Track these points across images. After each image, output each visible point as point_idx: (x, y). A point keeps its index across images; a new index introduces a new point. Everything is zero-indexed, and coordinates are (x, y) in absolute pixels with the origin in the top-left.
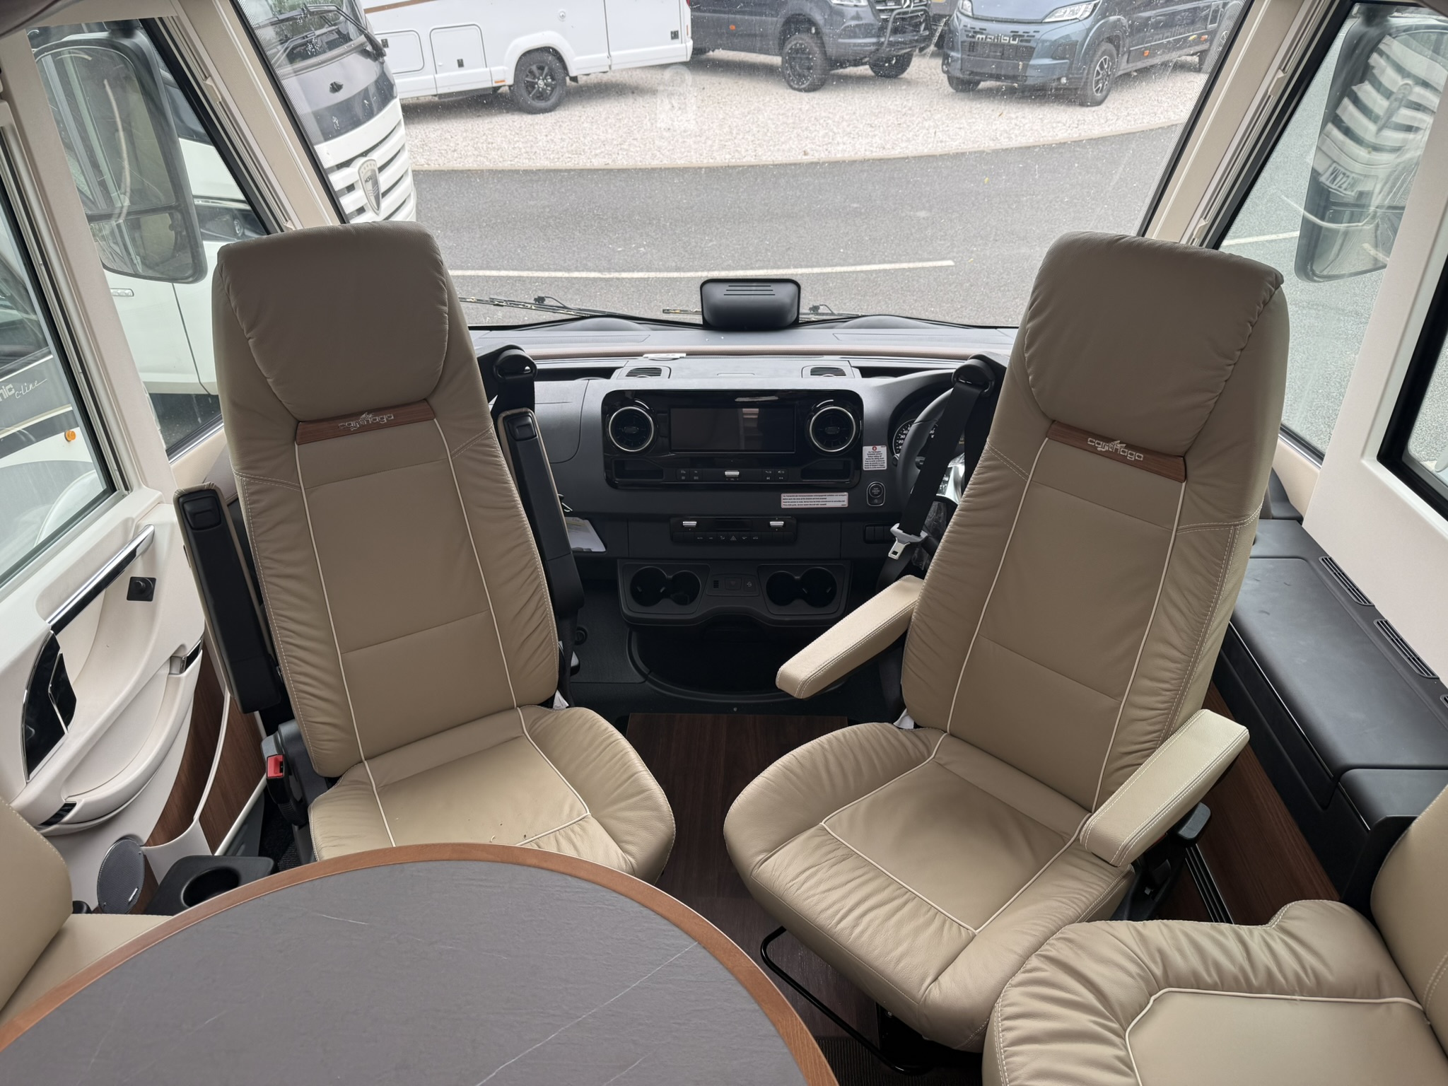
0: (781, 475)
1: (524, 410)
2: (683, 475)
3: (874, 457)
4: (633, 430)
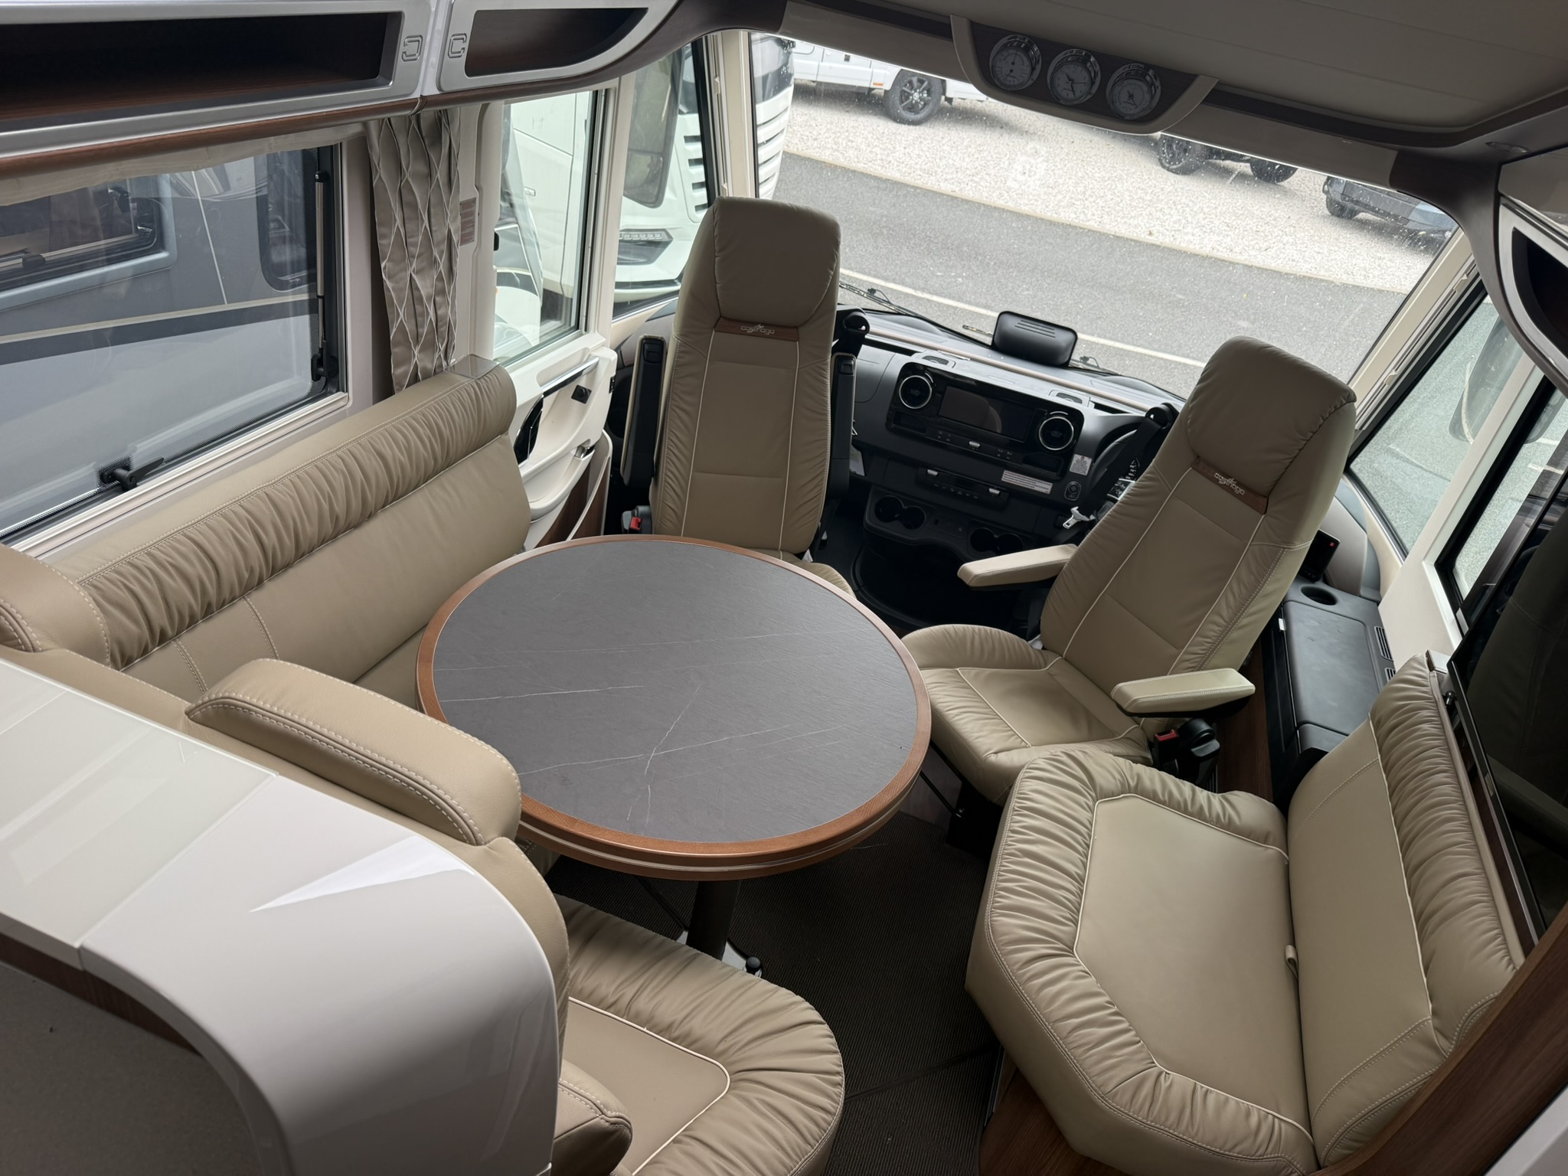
0: (1009, 456)
1: (851, 355)
2: (940, 435)
3: (1081, 464)
4: (916, 393)
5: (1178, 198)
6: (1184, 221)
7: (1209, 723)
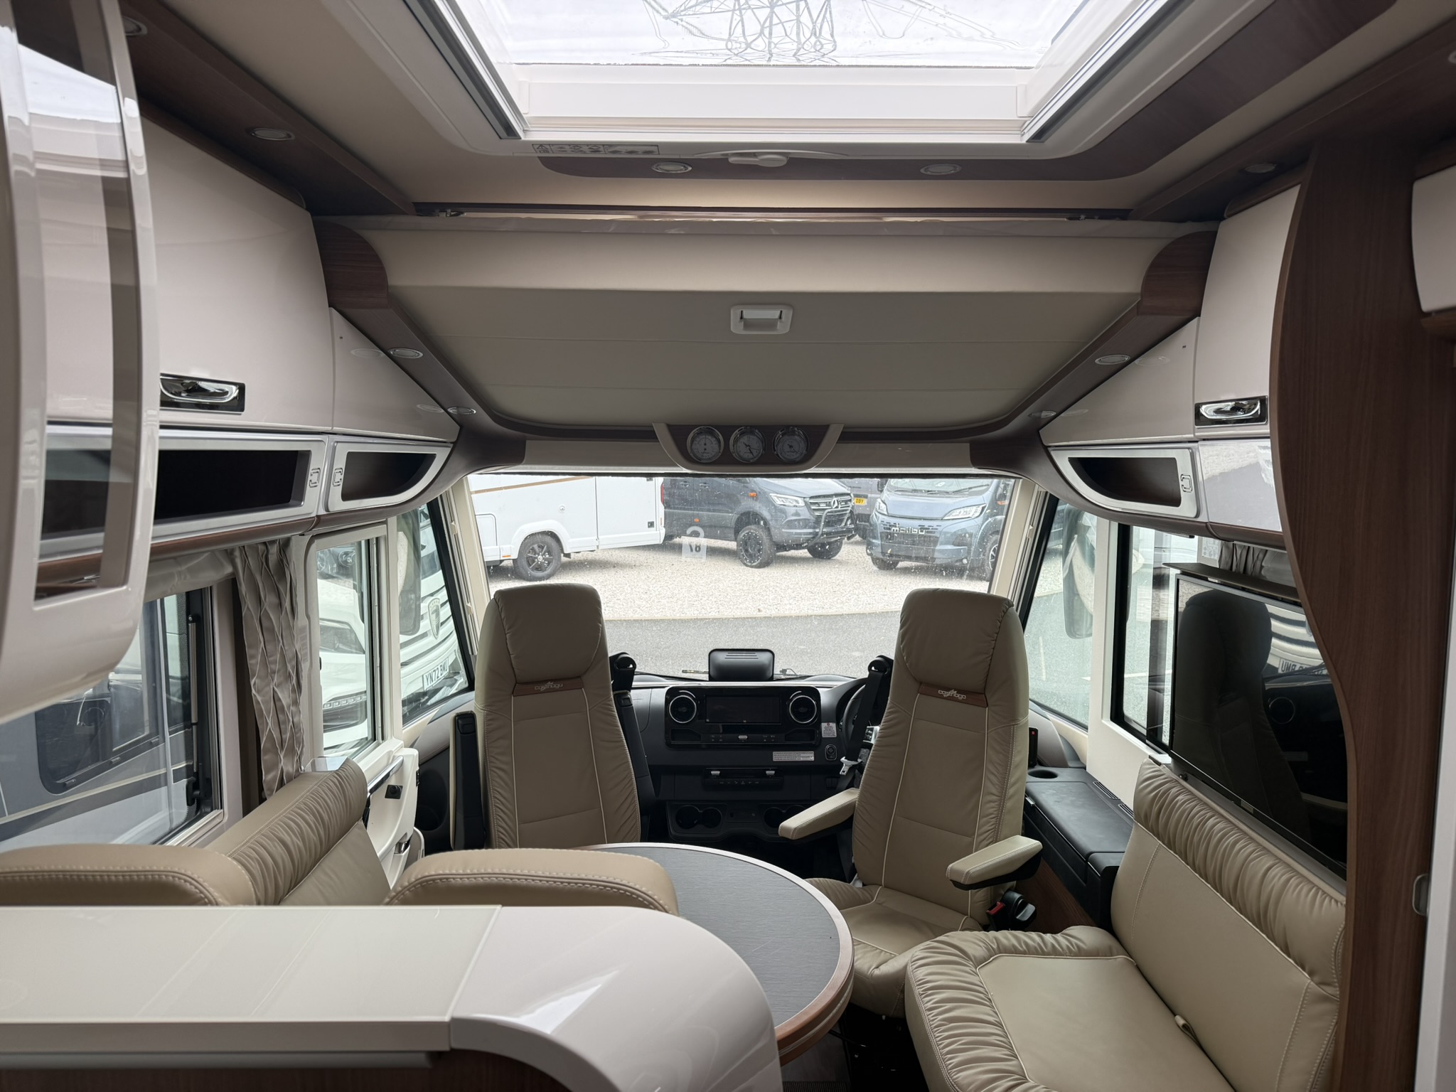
0: (773, 738)
1: (625, 691)
2: (713, 738)
3: (829, 730)
4: (684, 709)
5: (768, 583)
6: (779, 597)
7: (1018, 893)
